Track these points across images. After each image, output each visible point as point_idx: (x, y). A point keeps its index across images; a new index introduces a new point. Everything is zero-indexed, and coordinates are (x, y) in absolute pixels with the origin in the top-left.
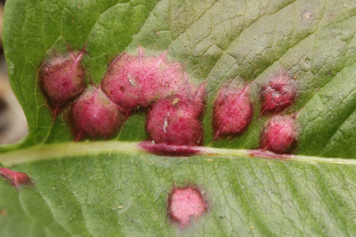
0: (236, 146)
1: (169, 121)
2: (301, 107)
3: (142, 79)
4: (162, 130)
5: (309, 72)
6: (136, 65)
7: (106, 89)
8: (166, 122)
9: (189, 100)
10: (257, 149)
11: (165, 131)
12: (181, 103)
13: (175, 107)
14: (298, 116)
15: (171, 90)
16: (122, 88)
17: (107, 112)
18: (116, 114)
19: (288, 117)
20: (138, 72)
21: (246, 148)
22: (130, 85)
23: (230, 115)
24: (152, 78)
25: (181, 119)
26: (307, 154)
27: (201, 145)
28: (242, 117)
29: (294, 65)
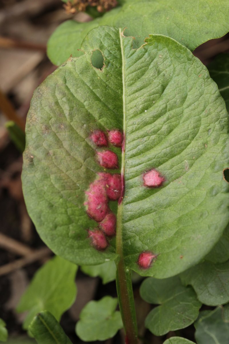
0: (121, 158)
1: (115, 189)
2: (104, 128)
3: (98, 202)
4: (118, 192)
5: (89, 125)
6: (93, 206)
7: (101, 219)
8: (115, 191)
9: (107, 180)
10: (122, 149)
11: (118, 191)
12: (108, 184)
13: (110, 186)
14: (108, 129)
15: (103, 188)
16: (102, 211)
17: (110, 219)
18: (110, 215)
19: (109, 134)
20: (96, 204)
21: (121, 154)
22: (100, 208)
23: (111, 161)
24: (99, 197)
25: (114, 183)
26: (123, 125)
27: (120, 174)
28: (112, 155)
29: (87, 131)
